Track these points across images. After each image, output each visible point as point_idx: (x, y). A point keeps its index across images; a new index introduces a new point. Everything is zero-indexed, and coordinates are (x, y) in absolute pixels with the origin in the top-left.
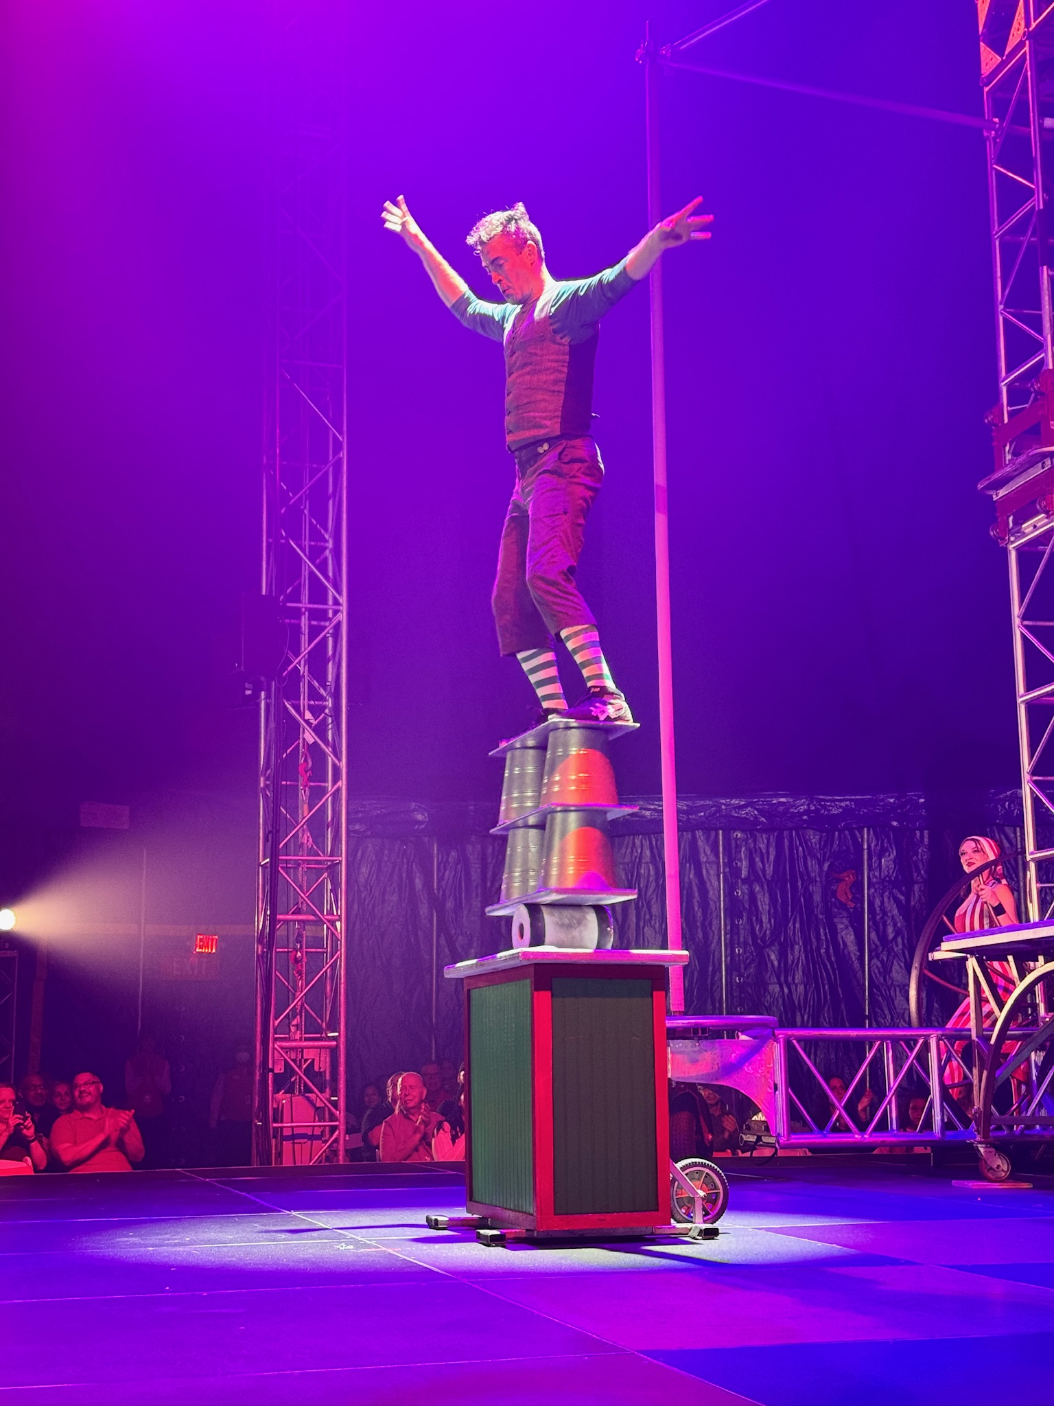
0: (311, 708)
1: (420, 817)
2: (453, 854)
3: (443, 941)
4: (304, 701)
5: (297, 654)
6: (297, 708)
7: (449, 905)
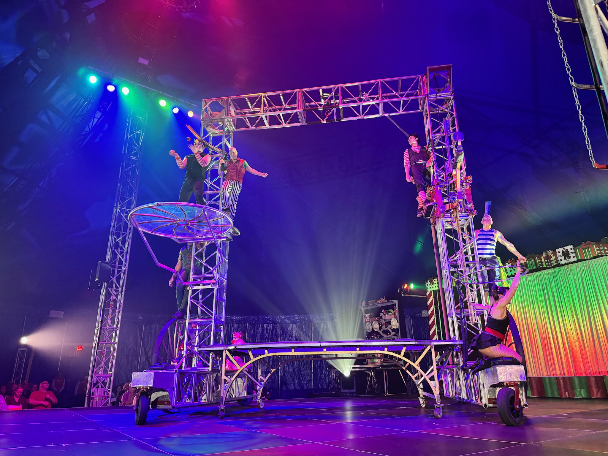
0: (115, 290)
1: (141, 318)
2: (148, 327)
3: (143, 348)
4: (114, 289)
5: (113, 277)
6: (112, 290)
7: (146, 340)
